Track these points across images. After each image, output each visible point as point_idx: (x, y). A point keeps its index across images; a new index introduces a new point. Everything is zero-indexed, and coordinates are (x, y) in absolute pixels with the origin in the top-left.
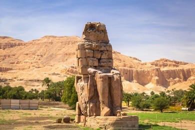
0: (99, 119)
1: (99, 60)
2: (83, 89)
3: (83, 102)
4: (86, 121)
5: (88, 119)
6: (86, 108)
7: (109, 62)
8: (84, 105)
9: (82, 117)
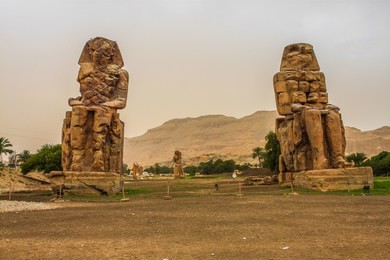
0: (311, 174)
1: (307, 94)
2: (286, 134)
3: (287, 152)
4: (293, 179)
5: (296, 176)
6: (292, 160)
7: (323, 96)
8: (289, 156)
9: (288, 174)
